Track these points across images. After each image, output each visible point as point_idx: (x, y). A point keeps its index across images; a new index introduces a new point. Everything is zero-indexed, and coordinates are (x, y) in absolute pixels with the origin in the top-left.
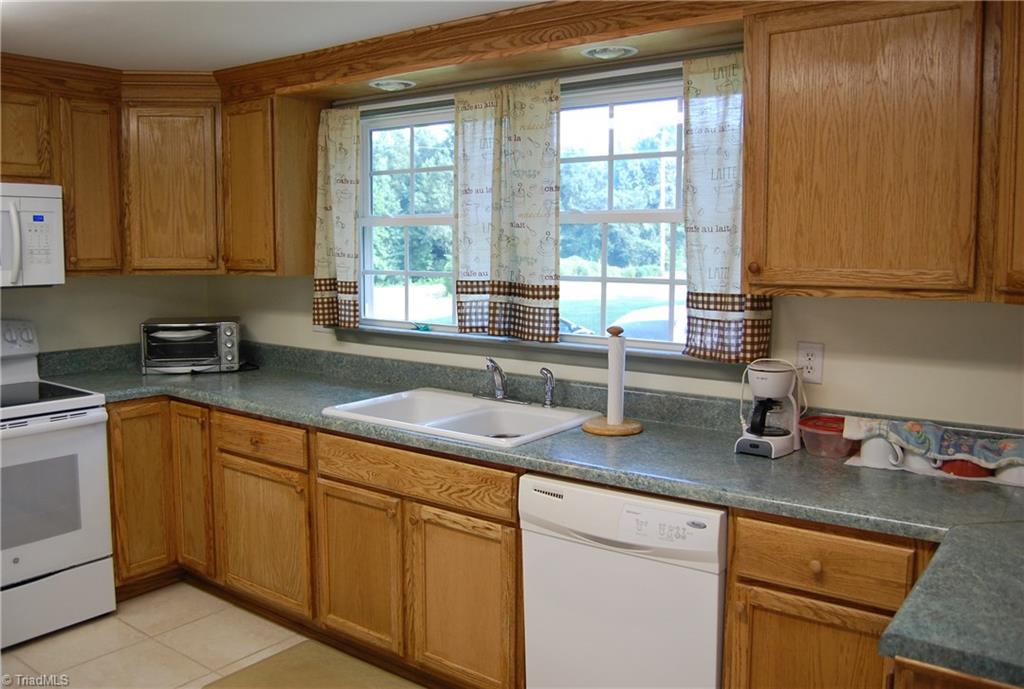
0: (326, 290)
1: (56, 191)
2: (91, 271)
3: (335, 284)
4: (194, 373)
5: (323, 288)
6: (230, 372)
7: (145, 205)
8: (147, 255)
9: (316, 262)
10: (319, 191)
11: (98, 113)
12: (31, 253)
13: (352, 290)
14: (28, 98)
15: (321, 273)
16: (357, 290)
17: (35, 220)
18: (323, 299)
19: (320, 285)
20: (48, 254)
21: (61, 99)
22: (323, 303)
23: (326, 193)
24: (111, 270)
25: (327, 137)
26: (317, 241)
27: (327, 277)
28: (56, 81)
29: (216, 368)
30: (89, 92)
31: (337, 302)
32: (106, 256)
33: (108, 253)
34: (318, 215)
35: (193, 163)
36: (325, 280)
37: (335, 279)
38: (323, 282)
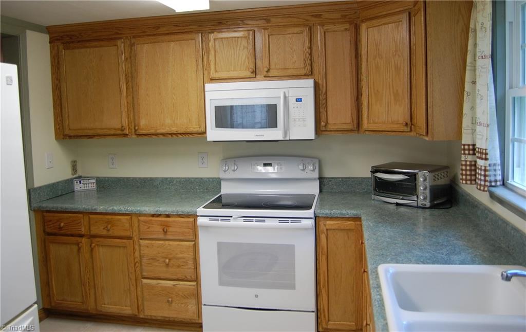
0: (469, 154)
1: (310, 82)
2: (337, 131)
3: (474, 149)
4: (397, 204)
5: (467, 152)
6: (424, 208)
7: (371, 88)
8: (372, 122)
9: (463, 129)
10: (467, 68)
11: (342, 31)
12: (295, 120)
13: (484, 156)
14: (297, 30)
15: (466, 139)
16: (488, 157)
17: (297, 101)
18: (466, 161)
19: (464, 150)
20: (304, 121)
21: (319, 27)
22: (466, 165)
23: (474, 70)
24: (351, 131)
25: (476, 21)
26: (464, 112)
27: (470, 143)
28: (316, 16)
29: (415, 204)
30: (338, 19)
31: (475, 165)
32: (348, 122)
33: (349, 120)
34: (465, 89)
35: (397, 56)
36: (469, 145)
37: (474, 145)
38: (466, 147)
